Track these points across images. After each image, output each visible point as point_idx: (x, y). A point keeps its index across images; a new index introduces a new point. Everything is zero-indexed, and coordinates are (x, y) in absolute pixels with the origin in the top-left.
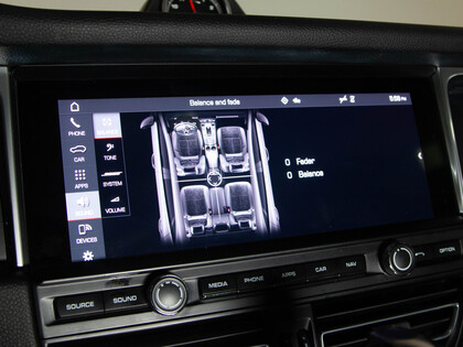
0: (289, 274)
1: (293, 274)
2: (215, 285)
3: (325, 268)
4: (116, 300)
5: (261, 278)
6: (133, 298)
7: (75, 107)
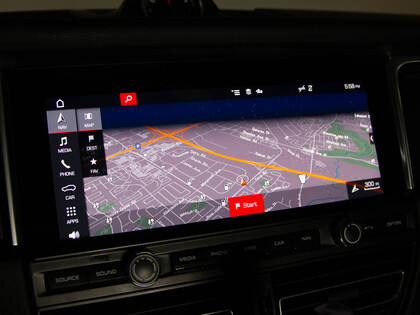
0: (250, 248)
1: (255, 247)
2: (185, 259)
3: (283, 242)
4: (98, 274)
5: (226, 252)
6: (113, 272)
7: (60, 104)
